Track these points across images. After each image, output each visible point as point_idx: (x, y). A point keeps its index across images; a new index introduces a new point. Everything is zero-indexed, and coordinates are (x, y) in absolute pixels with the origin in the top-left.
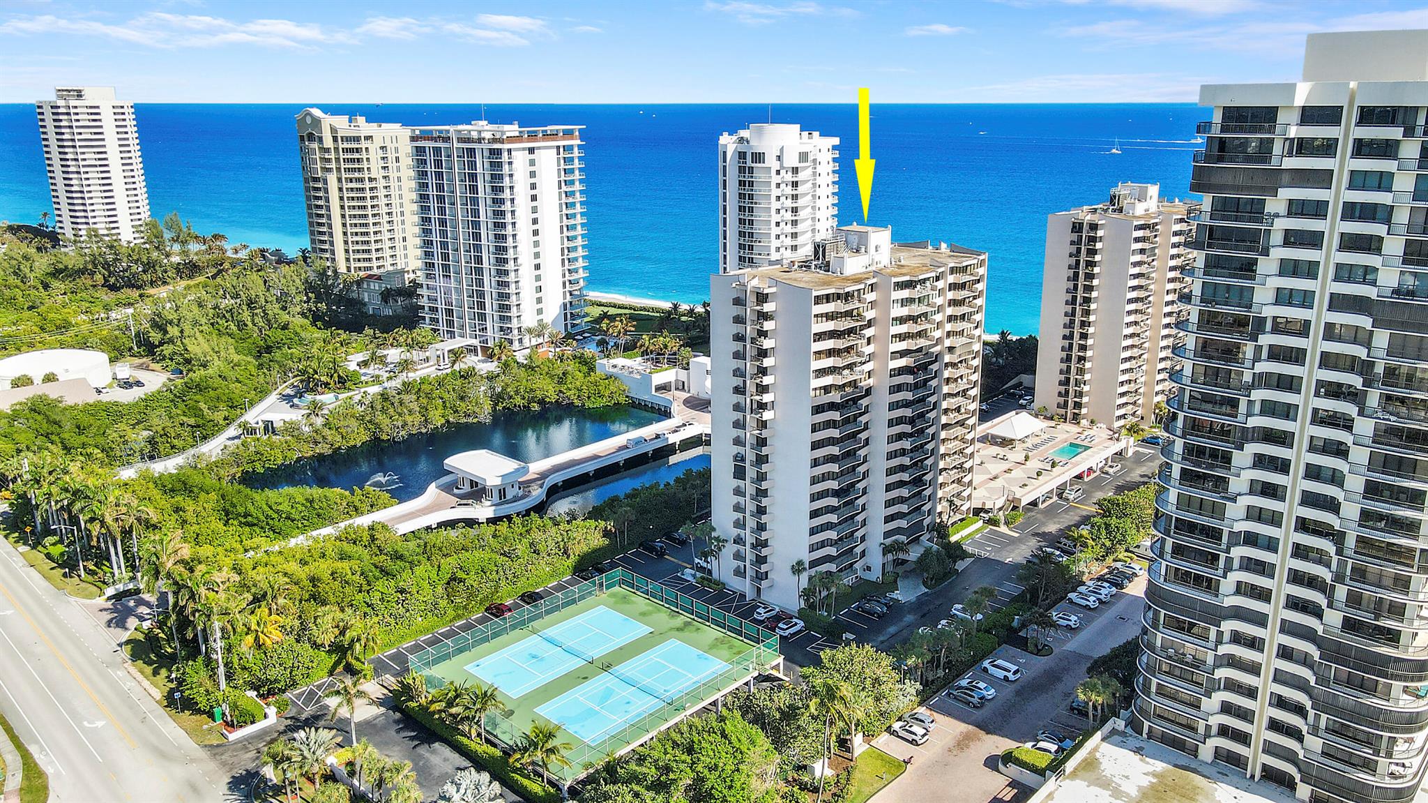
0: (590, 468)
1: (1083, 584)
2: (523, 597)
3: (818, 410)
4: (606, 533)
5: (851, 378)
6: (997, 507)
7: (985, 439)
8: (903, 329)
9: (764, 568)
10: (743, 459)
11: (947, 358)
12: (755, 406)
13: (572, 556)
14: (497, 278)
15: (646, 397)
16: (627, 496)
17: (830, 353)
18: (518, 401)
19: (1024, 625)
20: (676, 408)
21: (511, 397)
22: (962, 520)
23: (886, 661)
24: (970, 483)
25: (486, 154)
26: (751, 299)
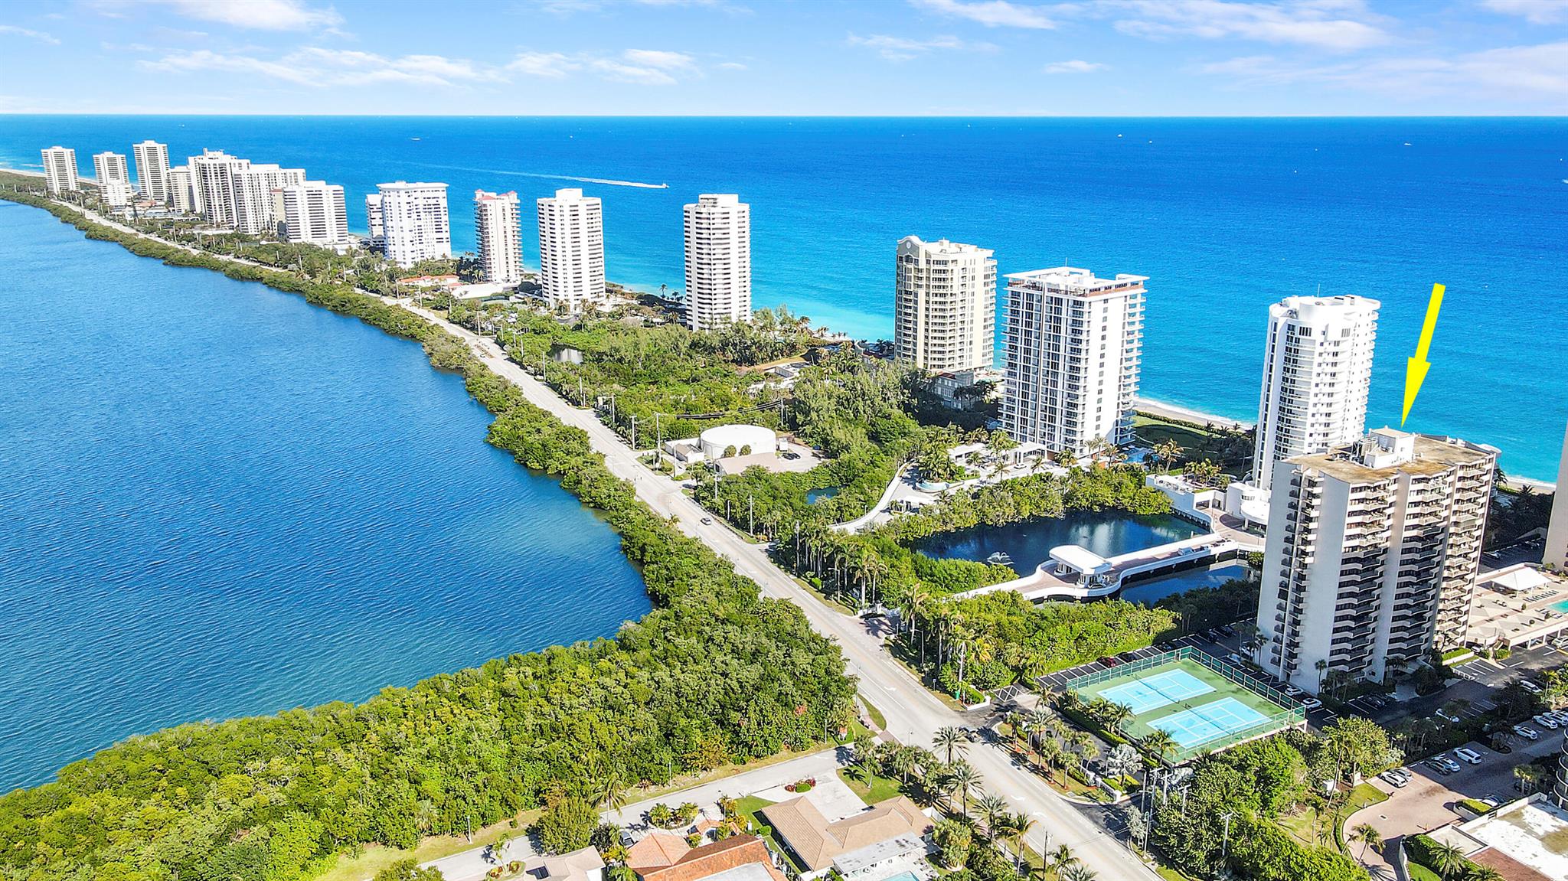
0: (1152, 567)
1: (1550, 711)
2: (1120, 655)
3: (1346, 561)
4: (1175, 620)
5: (1373, 542)
6: (1488, 643)
7: (1488, 585)
8: (1417, 510)
9: (1294, 661)
10: (1287, 586)
11: (1452, 530)
12: (1299, 552)
13: (1151, 633)
14: (1068, 400)
15: (1187, 511)
16: (1187, 596)
17: (1359, 524)
18: (1084, 503)
19: (1492, 731)
20: (1215, 524)
21: (1078, 499)
22: (1455, 649)
23: (1381, 732)
24: (1465, 623)
25: (1071, 303)
26: (1305, 483)
